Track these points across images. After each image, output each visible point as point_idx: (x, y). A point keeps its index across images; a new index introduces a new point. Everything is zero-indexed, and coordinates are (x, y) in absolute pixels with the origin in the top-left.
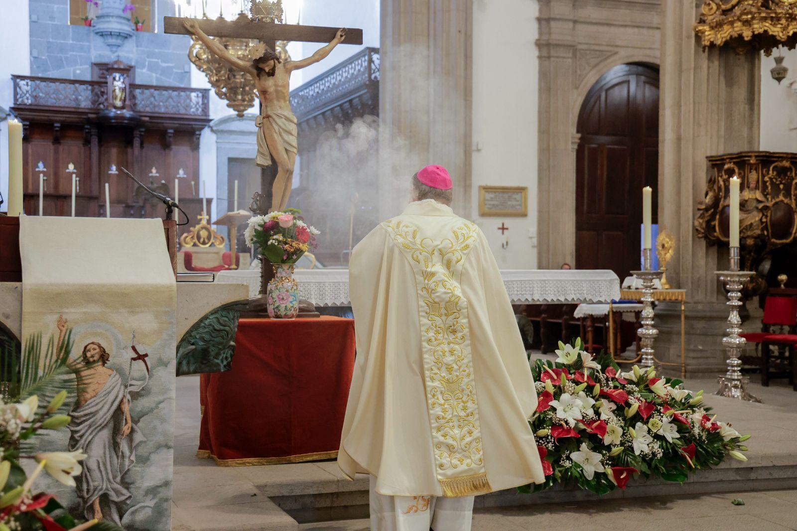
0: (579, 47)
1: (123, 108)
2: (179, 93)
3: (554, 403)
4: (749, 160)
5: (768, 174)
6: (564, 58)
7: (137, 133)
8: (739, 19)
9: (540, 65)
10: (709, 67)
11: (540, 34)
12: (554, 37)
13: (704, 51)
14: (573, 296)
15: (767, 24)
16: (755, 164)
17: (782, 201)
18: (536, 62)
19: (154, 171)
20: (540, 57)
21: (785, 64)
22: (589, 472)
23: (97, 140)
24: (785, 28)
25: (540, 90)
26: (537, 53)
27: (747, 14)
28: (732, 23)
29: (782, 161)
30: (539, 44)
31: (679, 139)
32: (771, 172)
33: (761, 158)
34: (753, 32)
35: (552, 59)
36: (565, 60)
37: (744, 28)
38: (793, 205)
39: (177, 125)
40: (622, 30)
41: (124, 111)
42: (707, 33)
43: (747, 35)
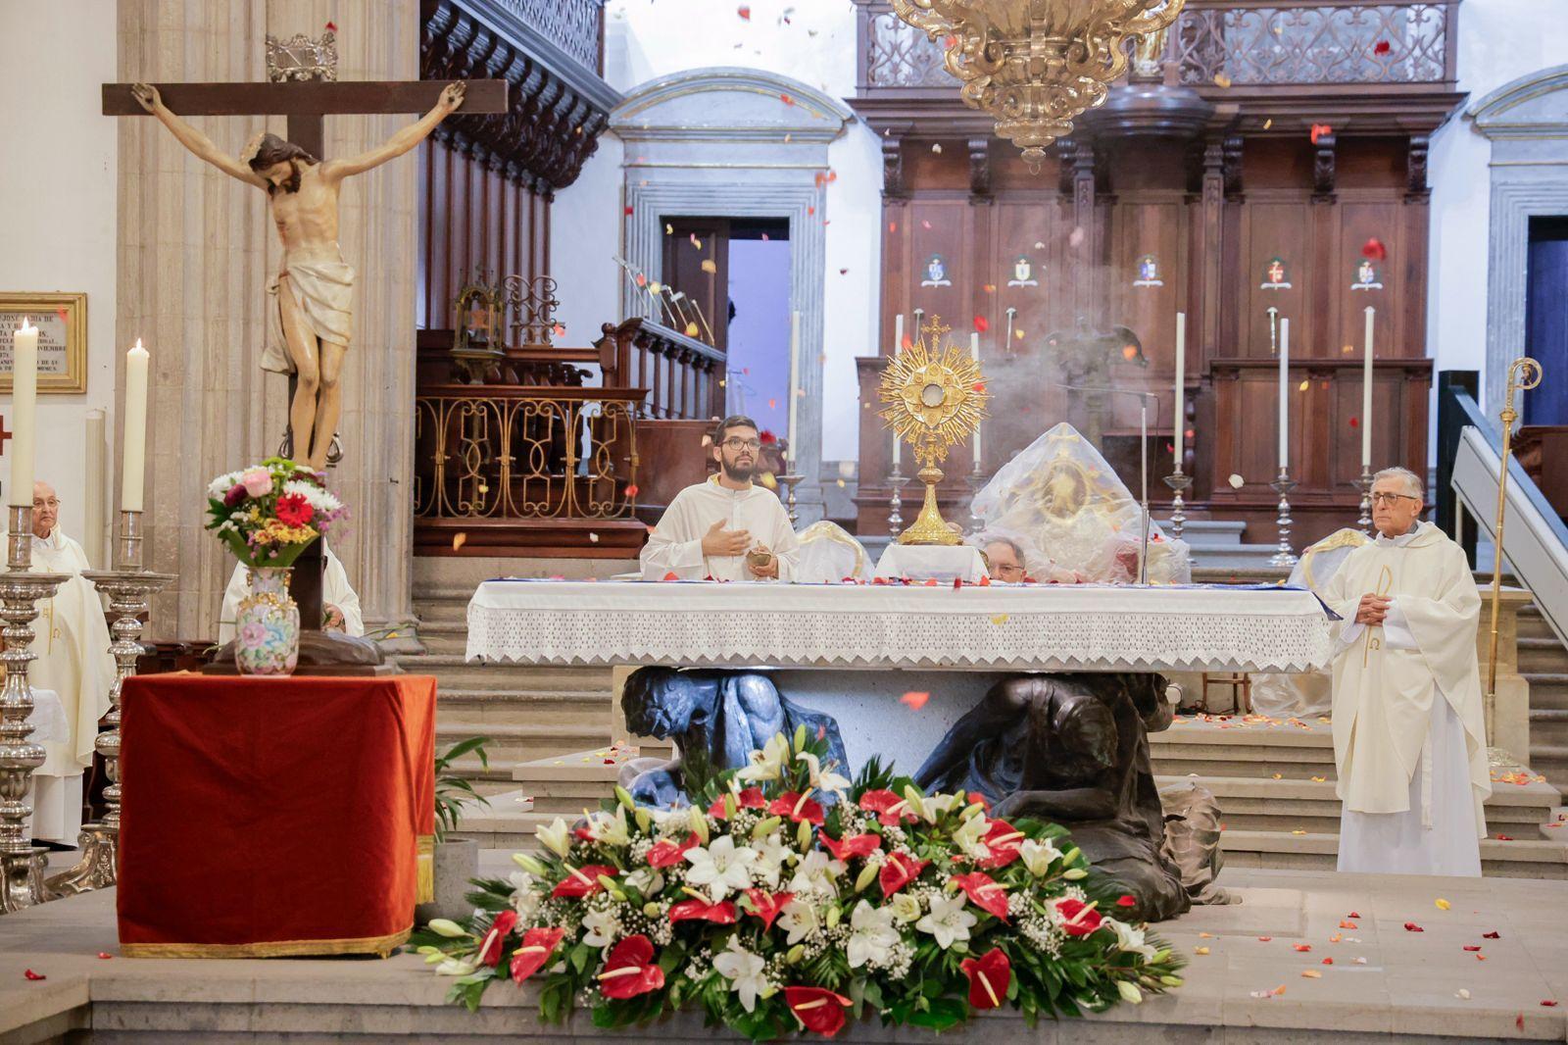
1: (1157, 81)
2: (1356, 15)
3: (693, 854)
7: (1214, 154)
19: (1276, 273)
22: (746, 994)
23: (1091, 184)
39: (1346, 120)
41: (1162, 89)
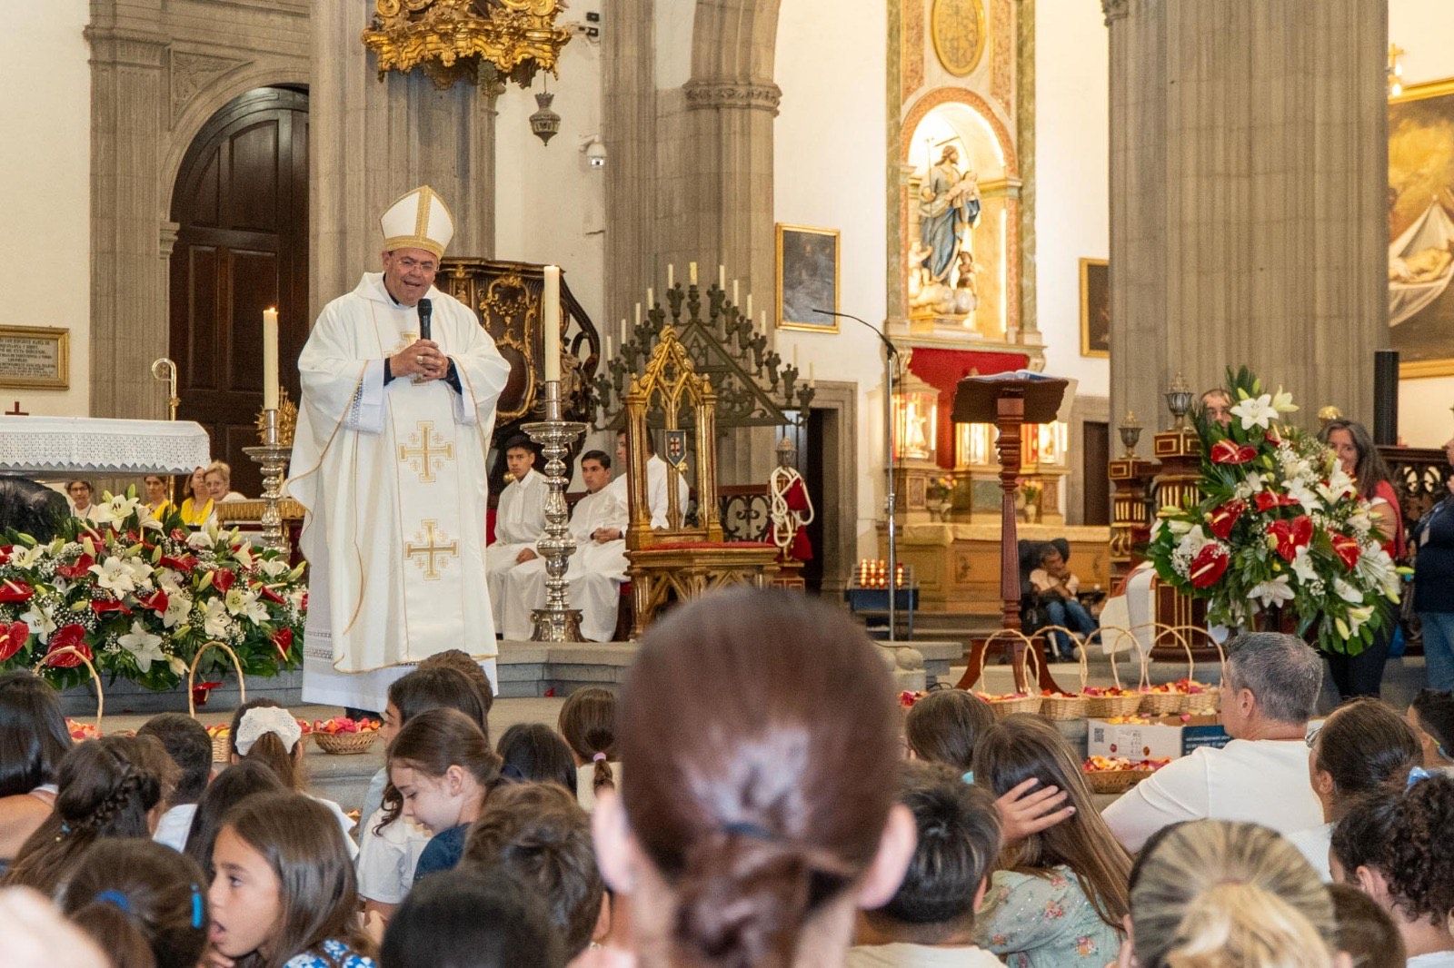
0: (175, 46)
3: (95, 568)
4: (454, 273)
5: (486, 298)
6: (143, 67)
8: (432, 30)
9: (95, 80)
10: (390, 109)
11: (95, 15)
12: (122, 23)
13: (381, 80)
14: (135, 460)
15: (480, 43)
16: (463, 279)
17: (509, 345)
18: (85, 73)
20: (93, 63)
21: (554, 108)
22: (144, 661)
24: (509, 51)
25: (95, 129)
26: (88, 55)
27: (445, 22)
28: (422, 35)
29: (508, 276)
30: (91, 35)
31: (342, 233)
32: (490, 295)
33: (473, 270)
34: (457, 54)
35: (119, 68)
36: (146, 71)
37: (443, 45)
38: (527, 353)
40: (260, 17)
42: (385, 49)
43: (448, 57)
